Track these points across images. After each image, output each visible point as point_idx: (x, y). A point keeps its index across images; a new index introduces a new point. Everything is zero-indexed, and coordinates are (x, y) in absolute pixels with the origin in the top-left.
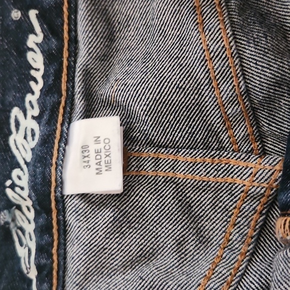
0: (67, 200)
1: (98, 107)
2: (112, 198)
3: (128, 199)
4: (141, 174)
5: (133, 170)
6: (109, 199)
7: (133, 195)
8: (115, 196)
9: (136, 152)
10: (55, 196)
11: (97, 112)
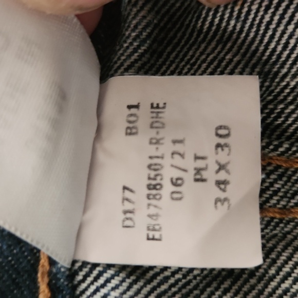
0: (84, 286)
1: (182, 37)
2: (215, 285)
3: (260, 287)
4: (291, 216)
5: (275, 205)
6: (208, 285)
7: (274, 277)
8: (225, 279)
9: (283, 153)
10: (50, 273)
11: (178, 49)
